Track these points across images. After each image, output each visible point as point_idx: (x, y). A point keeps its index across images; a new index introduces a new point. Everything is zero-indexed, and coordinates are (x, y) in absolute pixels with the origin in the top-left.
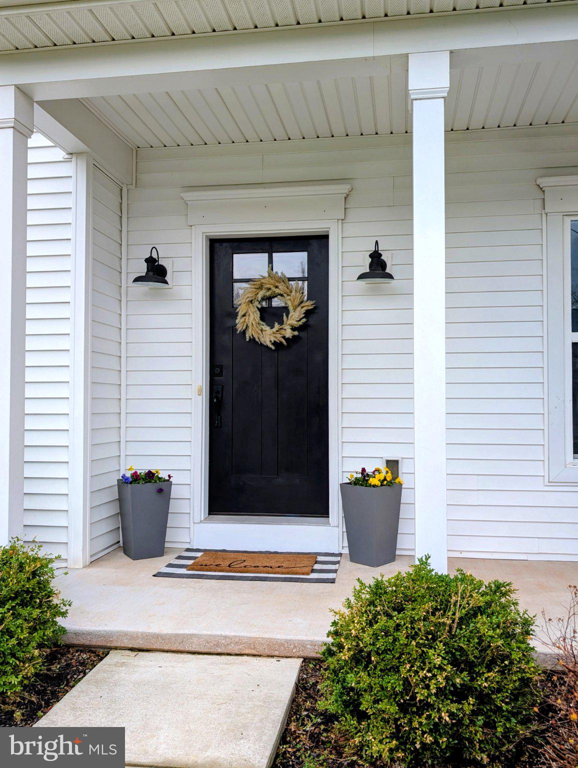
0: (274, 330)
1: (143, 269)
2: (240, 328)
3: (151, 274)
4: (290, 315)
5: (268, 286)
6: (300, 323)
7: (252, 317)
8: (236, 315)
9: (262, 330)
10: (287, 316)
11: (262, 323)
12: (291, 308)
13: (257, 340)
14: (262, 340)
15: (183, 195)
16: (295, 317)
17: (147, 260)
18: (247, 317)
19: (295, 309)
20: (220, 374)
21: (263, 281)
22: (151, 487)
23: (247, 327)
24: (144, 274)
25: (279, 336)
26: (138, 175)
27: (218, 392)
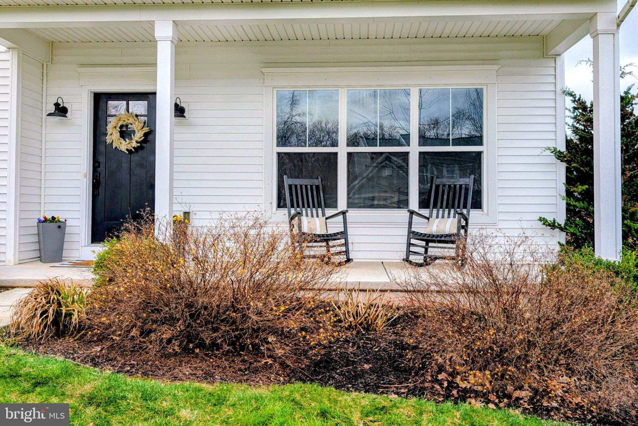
0: (127, 143)
1: (52, 109)
2: (109, 141)
3: (57, 112)
4: (136, 135)
5: (124, 119)
6: (141, 139)
7: (115, 136)
8: (107, 134)
9: (121, 143)
10: (134, 135)
11: (121, 139)
12: (136, 131)
13: (118, 148)
14: (121, 148)
15: (78, 69)
16: (138, 136)
17: (54, 104)
18: (112, 136)
19: (138, 131)
20: (99, 166)
21: (121, 116)
22: (54, 225)
23: (113, 141)
24: (53, 112)
25: (129, 146)
26: (54, 57)
27: (97, 177)
